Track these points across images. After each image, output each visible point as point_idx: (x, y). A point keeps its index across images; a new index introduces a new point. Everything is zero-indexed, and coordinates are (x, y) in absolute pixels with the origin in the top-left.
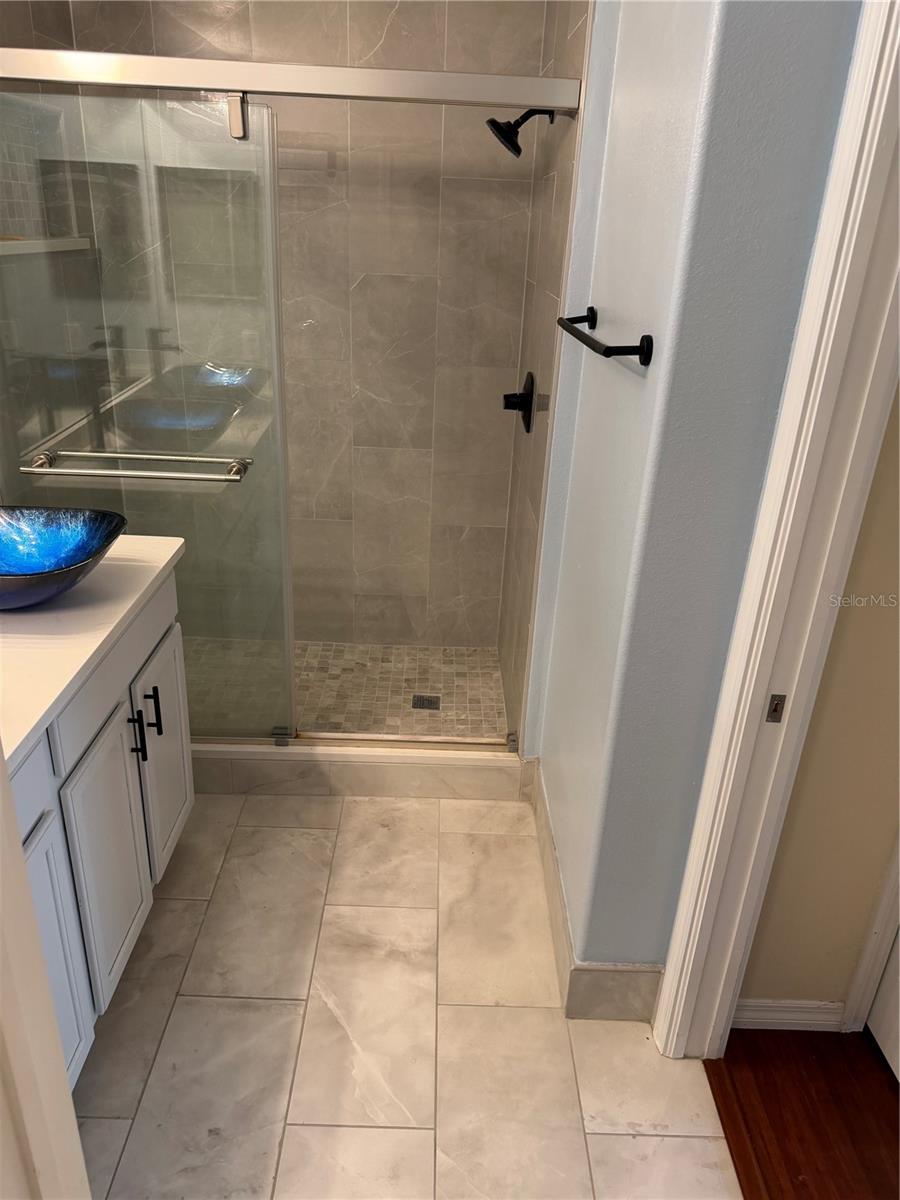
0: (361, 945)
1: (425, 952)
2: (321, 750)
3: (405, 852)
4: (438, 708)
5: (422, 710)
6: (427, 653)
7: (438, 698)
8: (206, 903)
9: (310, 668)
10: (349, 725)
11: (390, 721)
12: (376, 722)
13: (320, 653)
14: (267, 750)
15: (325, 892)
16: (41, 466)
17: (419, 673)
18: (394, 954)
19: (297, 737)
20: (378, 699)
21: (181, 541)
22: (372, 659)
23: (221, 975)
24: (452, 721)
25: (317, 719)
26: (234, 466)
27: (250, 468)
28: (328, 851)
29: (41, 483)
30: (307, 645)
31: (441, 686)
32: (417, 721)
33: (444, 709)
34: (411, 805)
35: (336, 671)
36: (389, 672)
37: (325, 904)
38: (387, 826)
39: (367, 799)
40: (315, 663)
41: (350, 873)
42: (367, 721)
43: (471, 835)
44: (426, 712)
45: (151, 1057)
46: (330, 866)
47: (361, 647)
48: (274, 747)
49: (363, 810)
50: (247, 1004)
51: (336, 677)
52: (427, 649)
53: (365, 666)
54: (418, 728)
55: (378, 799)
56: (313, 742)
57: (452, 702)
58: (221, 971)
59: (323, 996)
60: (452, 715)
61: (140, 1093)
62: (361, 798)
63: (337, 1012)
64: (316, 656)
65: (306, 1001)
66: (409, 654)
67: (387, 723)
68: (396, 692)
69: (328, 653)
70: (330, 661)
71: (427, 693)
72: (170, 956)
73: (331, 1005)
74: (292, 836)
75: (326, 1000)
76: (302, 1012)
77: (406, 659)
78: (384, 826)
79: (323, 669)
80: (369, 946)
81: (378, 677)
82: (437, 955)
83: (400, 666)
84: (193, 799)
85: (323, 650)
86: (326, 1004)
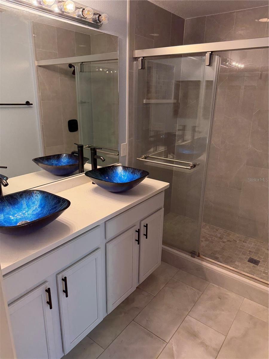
0: (194, 335)
1: (214, 349)
2: (204, 263)
3: (223, 311)
4: (257, 265)
5: (251, 263)
6: (262, 244)
7: (259, 261)
8: (153, 297)
9: (216, 236)
10: (221, 259)
11: (237, 263)
12: (231, 261)
13: (222, 233)
14: (188, 257)
15: (189, 310)
16: (143, 158)
17: (255, 250)
18: (203, 344)
19: (199, 256)
20: (236, 254)
21: (169, 184)
22: (240, 240)
23: (147, 321)
24: (261, 271)
25: (211, 253)
26: (191, 165)
27: (197, 166)
28: (197, 298)
29: (146, 164)
30: (219, 229)
31: (262, 257)
32: (247, 267)
33: (260, 266)
34: (232, 295)
35: (225, 240)
36: (245, 246)
37: (188, 315)
38: (221, 299)
39: (217, 286)
40: (219, 235)
41: (201, 309)
42: (228, 260)
43: (251, 316)
44: (252, 265)
45: (118, 334)
46: (195, 303)
47: (238, 235)
48: (190, 257)
49: (214, 289)
50: (150, 334)
51: (224, 242)
52: (263, 243)
53: (236, 241)
54: (246, 269)
55: (221, 288)
56: (203, 260)
57: (264, 264)
58: (148, 320)
59: (173, 344)
60: (262, 269)
61: (110, 343)
62: (216, 286)
63: (175, 352)
64: (220, 233)
65: (167, 343)
66: (254, 243)
67: (235, 263)
68: (244, 254)
69: (225, 234)
70: (224, 236)
71: (256, 258)
72: (137, 307)
73: (174, 349)
74: (188, 288)
75: (173, 347)
76: (164, 346)
77: (253, 244)
78: (219, 298)
79: (220, 238)
80: (195, 336)
81: (239, 247)
82: (218, 353)
83: (249, 245)
84: (160, 263)
85: (223, 232)
86: (173, 348)
